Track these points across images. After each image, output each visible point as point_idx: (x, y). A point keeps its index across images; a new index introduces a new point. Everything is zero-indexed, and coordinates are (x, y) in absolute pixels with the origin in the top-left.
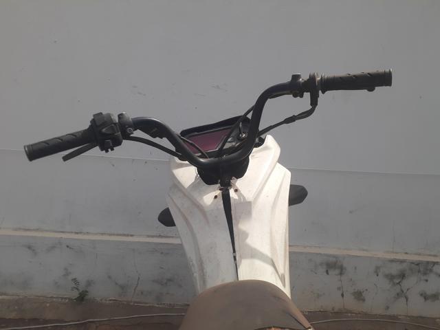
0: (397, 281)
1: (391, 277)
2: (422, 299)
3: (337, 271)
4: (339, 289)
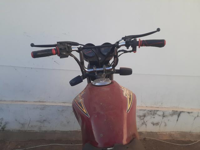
1: (140, 117)
2: (152, 125)
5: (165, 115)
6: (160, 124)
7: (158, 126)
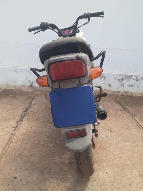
0: (121, 81)
1: (119, 80)
2: (128, 86)
3: (104, 78)
4: (104, 83)
5: (138, 79)
6: (134, 86)
7: (133, 87)
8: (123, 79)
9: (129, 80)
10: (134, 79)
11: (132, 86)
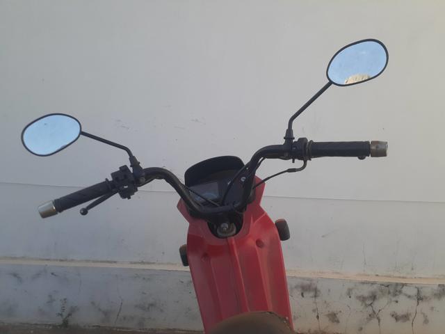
0: (368, 302)
1: (363, 299)
5: (422, 295)
8: (374, 297)
9: (394, 299)
10: (409, 297)
11: (405, 317)
